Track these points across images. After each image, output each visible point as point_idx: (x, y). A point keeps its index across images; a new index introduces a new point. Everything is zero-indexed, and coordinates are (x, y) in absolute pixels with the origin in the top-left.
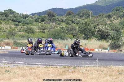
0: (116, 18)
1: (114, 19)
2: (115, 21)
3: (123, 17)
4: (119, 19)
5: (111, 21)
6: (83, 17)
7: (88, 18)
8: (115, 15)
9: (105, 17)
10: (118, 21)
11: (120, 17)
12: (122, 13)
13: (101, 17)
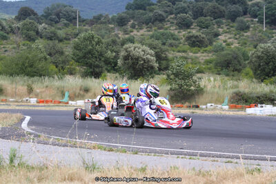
0: (137, 27)
1: (133, 26)
2: (135, 32)
3: (153, 23)
4: (145, 30)
5: (126, 32)
6: (57, 22)
7: (72, 25)
8: (133, 18)
9: (110, 23)
10: (142, 32)
11: (147, 24)
12: (151, 14)
13: (101, 23)
